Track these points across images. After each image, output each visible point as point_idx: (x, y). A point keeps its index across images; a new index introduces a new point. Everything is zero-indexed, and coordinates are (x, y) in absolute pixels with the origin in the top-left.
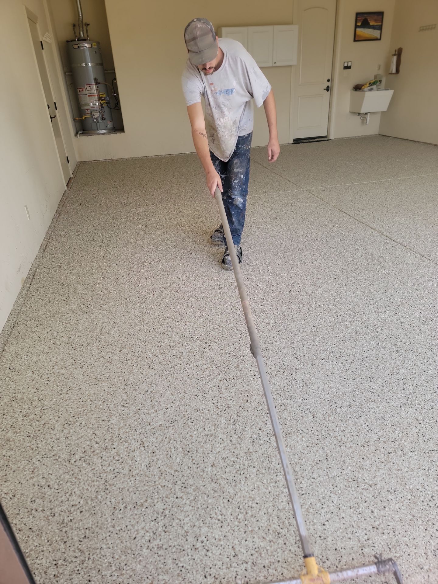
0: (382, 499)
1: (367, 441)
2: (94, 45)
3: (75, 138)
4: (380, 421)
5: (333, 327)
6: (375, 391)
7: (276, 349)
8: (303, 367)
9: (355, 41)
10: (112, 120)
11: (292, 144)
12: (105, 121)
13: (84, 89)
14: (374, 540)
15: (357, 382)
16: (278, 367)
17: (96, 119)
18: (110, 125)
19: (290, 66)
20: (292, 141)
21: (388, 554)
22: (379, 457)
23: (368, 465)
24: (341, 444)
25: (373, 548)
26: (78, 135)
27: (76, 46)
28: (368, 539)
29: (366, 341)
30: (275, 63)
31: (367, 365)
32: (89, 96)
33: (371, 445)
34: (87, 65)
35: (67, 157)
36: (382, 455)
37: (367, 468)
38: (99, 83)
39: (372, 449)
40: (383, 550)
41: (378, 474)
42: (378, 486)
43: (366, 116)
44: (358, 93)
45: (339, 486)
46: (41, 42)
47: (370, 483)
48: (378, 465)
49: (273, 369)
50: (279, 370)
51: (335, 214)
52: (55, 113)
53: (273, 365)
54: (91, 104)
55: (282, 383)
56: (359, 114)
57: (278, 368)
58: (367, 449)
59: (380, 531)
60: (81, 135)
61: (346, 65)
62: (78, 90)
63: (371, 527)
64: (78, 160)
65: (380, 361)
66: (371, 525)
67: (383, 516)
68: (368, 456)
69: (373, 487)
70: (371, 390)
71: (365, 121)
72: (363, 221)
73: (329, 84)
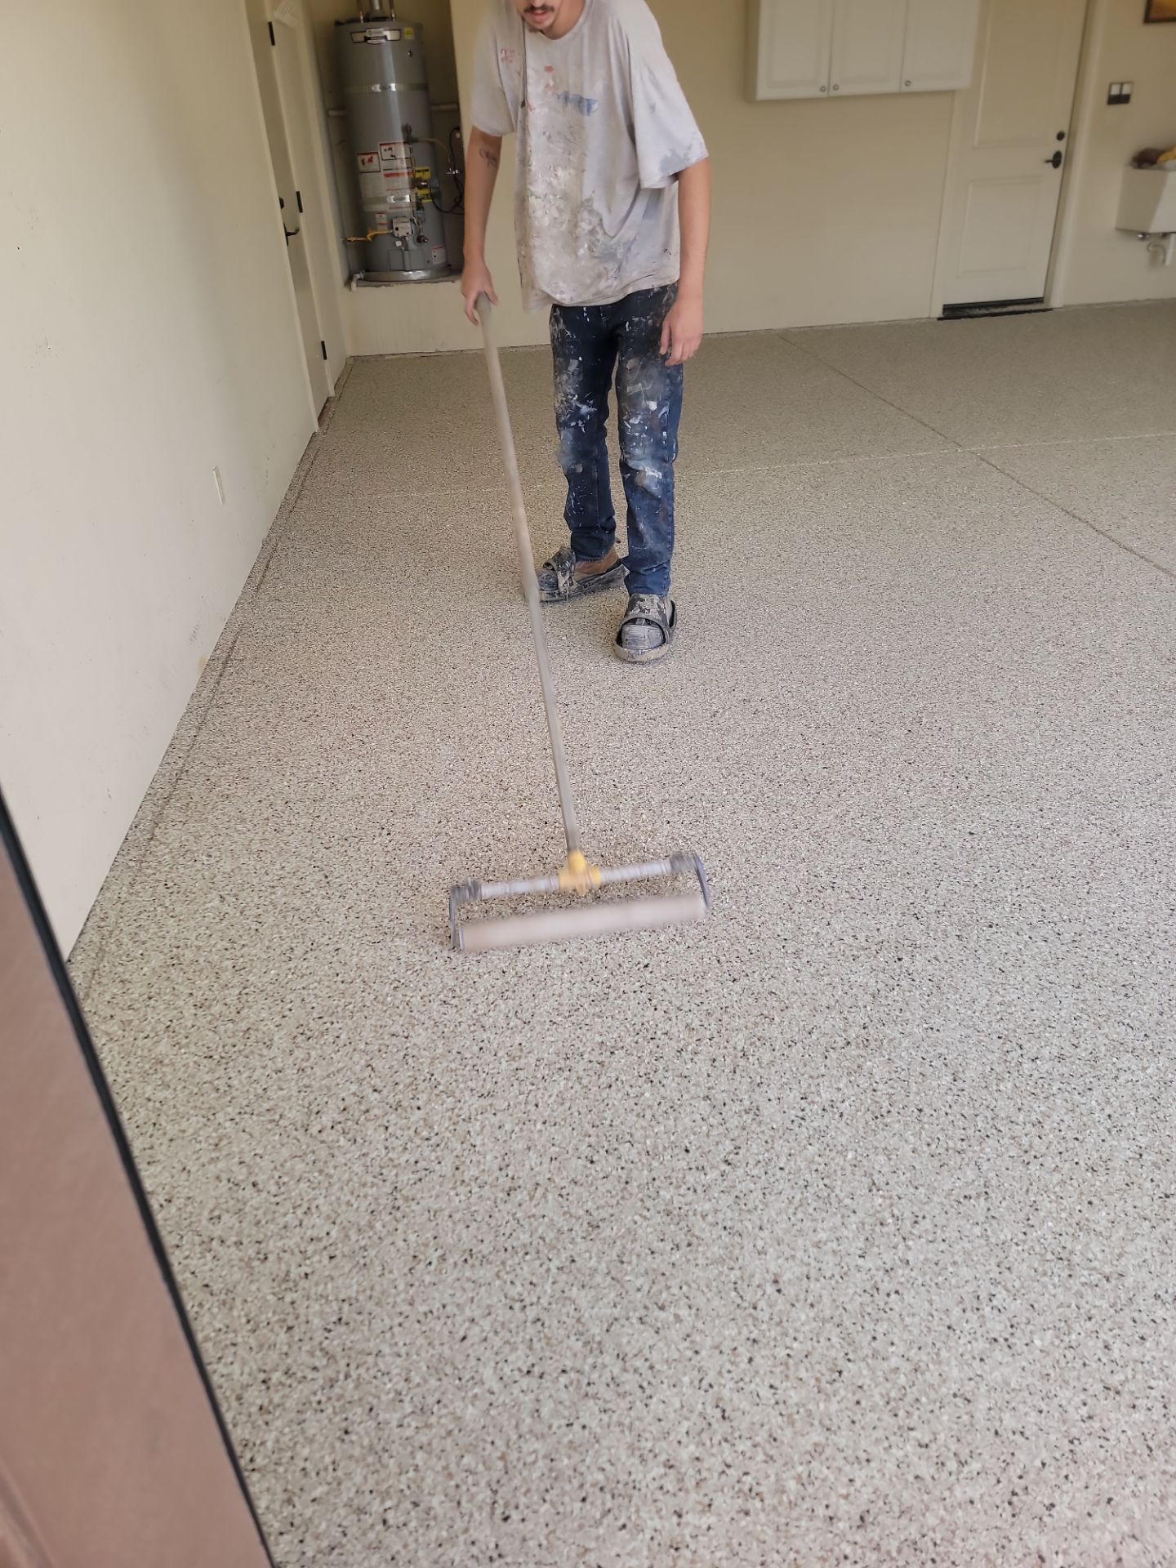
0: (1136, 1315)
1: (1105, 1156)
2: (408, 33)
3: (346, 290)
4: (1148, 1108)
5: (1026, 840)
6: (1137, 1024)
7: (860, 887)
8: (932, 942)
9: (1148, 20)
10: (444, 243)
11: (939, 319)
12: (424, 246)
13: (375, 157)
14: (1105, 1421)
15: (1087, 995)
16: (862, 937)
17: (403, 239)
18: (438, 256)
19: (950, 93)
20: (938, 312)
21: (1144, 1462)
22: (1138, 1204)
23: (1103, 1222)
24: (1028, 1156)
25: (1103, 1442)
26: (354, 285)
27: (359, 37)
28: (1090, 1417)
29: (1121, 884)
30: (908, 83)
31: (1119, 950)
32: (387, 176)
33: (1115, 1169)
34: (385, 88)
35: (323, 343)
36: (1147, 1199)
37: (1098, 1229)
38: (415, 141)
39: (1118, 1179)
40: (1130, 1450)
41: (1130, 1248)
42: (1129, 1281)
43: (1164, 242)
44: (1146, 174)
45: (1014, 1269)
46: (270, 24)
47: (1107, 1270)
48: (1132, 1225)
49: (848, 940)
50: (864, 944)
51: (1052, 522)
52: (297, 221)
53: (849, 930)
54: (392, 199)
55: (873, 981)
56: (1144, 234)
57: (863, 940)
58: (1103, 1179)
59: (1126, 1399)
60: (361, 283)
61: (1115, 91)
62: (360, 158)
63: (1101, 1386)
64: (350, 352)
65: (1158, 942)
66: (1102, 1381)
67: (1135, 1361)
68: (1105, 1197)
69: (1113, 1282)
70: (1126, 1021)
71: (1161, 257)
72: (1135, 545)
73: (1061, 146)
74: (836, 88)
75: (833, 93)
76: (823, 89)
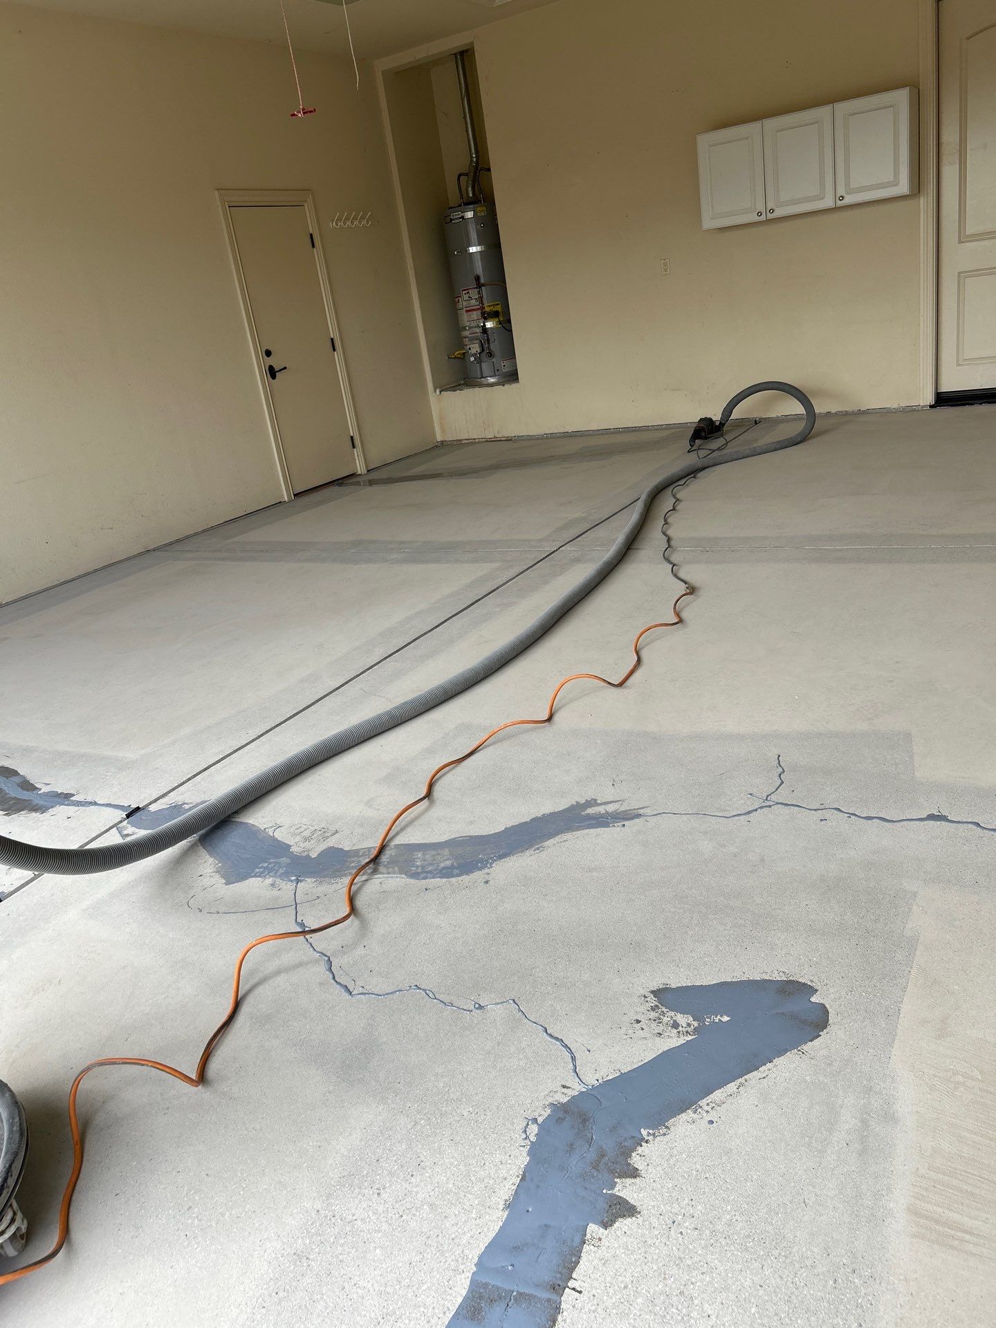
2: (481, 211)
3: (435, 394)
11: (931, 406)
12: (493, 359)
13: (461, 299)
17: (474, 355)
18: (508, 365)
20: (930, 399)
27: (448, 219)
30: (842, 198)
32: (467, 311)
34: (464, 251)
35: (352, 437)
38: (483, 285)
46: (311, 235)
62: (455, 299)
64: (438, 439)
74: (772, 211)
75: (770, 216)
76: (759, 214)
